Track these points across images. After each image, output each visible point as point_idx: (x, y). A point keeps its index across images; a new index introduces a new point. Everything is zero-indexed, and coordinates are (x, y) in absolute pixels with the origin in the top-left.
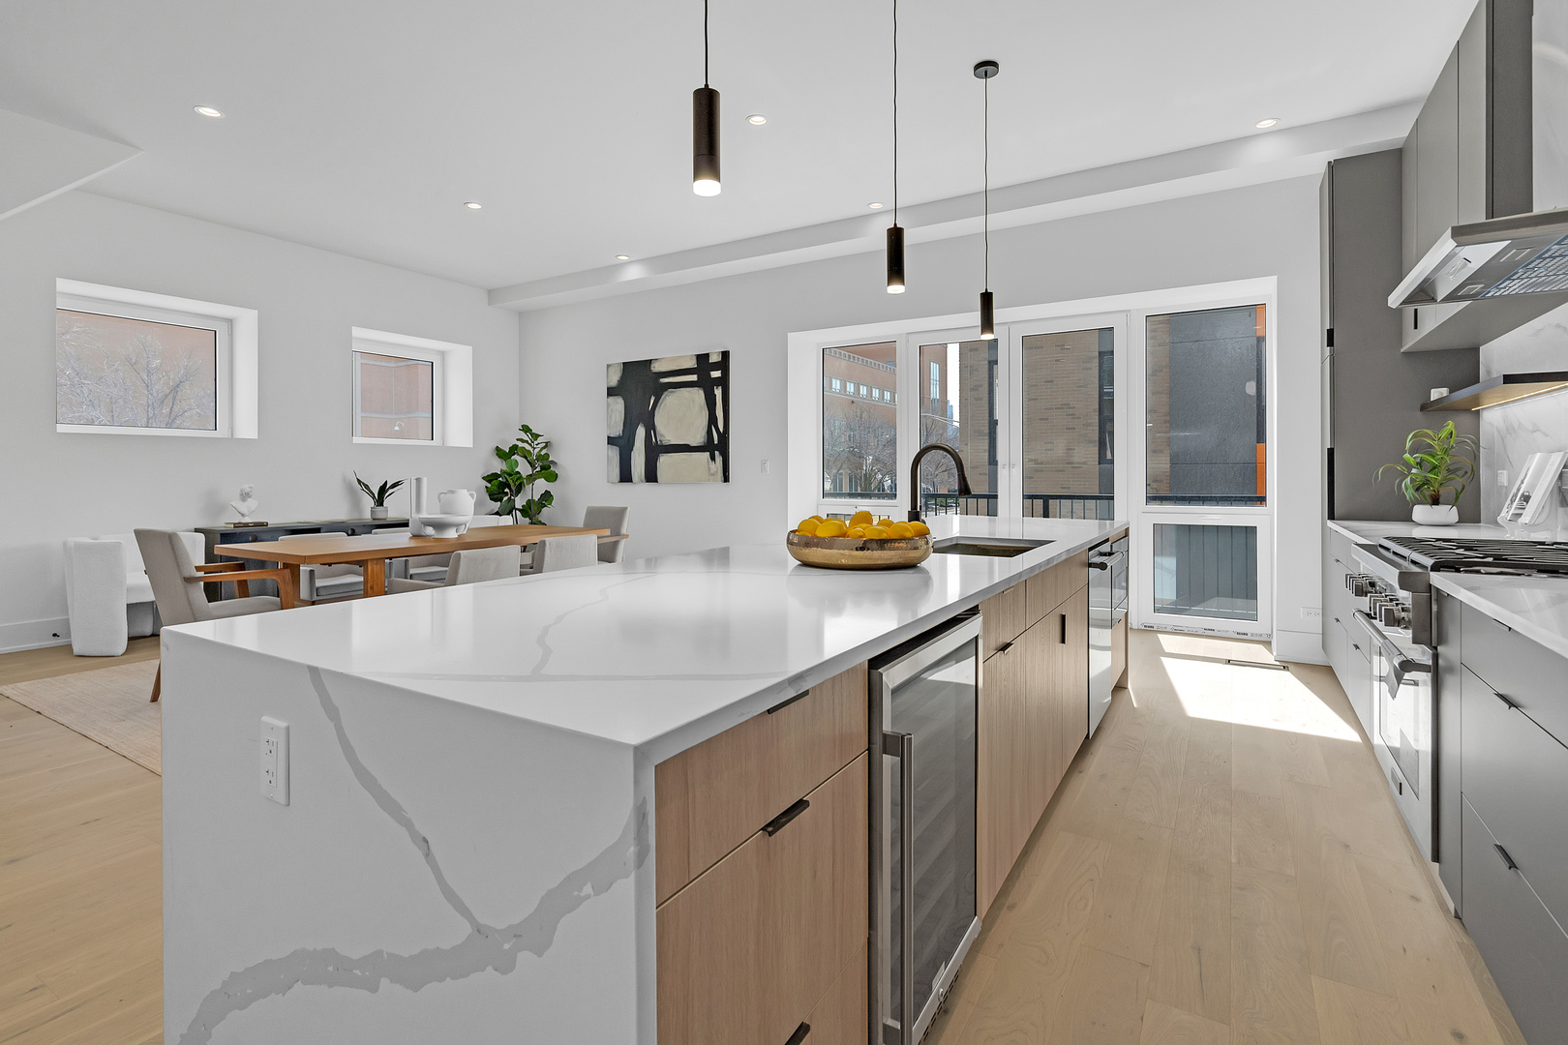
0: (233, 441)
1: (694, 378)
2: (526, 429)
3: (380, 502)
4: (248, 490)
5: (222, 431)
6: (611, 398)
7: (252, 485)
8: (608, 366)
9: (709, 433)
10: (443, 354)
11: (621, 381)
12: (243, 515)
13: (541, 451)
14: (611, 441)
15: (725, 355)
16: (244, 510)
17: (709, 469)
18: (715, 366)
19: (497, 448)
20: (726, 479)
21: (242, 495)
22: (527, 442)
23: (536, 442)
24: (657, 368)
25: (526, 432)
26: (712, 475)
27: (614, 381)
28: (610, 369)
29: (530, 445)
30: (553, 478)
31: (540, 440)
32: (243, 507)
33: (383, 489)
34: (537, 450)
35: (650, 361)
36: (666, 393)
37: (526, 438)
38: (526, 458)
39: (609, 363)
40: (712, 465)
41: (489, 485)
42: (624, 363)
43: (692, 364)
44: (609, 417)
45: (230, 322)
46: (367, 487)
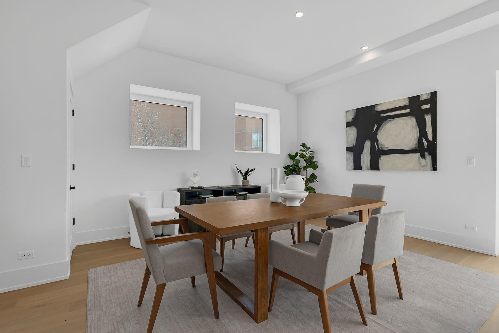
0: (192, 152)
1: (408, 111)
2: (304, 145)
3: (245, 178)
4: (196, 172)
5: (189, 148)
6: (348, 128)
7: (198, 171)
8: (347, 112)
9: (420, 141)
10: (266, 115)
11: (355, 119)
12: (194, 183)
13: (310, 155)
14: (348, 149)
15: (434, 95)
16: (195, 181)
17: (420, 163)
18: (425, 102)
19: (289, 155)
20: (434, 169)
21: (194, 175)
22: (304, 151)
23: (308, 151)
24: (379, 108)
25: (304, 147)
26: (423, 166)
27: (350, 118)
28: (348, 113)
29: (305, 152)
30: (315, 167)
31: (310, 150)
32: (194, 180)
33: (247, 172)
34: (308, 155)
35: (374, 106)
36: (385, 122)
37: (304, 149)
38: (303, 158)
39: (347, 110)
40: (423, 161)
41: (286, 171)
42: (356, 109)
43: (407, 103)
44: (347, 137)
45: (192, 104)
46: (240, 171)
